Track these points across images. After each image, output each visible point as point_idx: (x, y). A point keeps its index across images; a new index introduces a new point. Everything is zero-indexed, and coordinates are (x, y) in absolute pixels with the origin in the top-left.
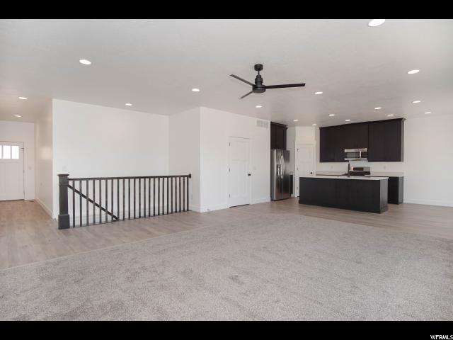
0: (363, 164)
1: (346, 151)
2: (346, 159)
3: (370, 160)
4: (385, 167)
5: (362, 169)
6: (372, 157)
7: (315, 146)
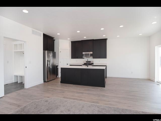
0: (91, 59)
1: (83, 53)
2: (83, 57)
3: (94, 58)
4: (99, 61)
5: (90, 62)
6: (94, 56)
7: (69, 50)
